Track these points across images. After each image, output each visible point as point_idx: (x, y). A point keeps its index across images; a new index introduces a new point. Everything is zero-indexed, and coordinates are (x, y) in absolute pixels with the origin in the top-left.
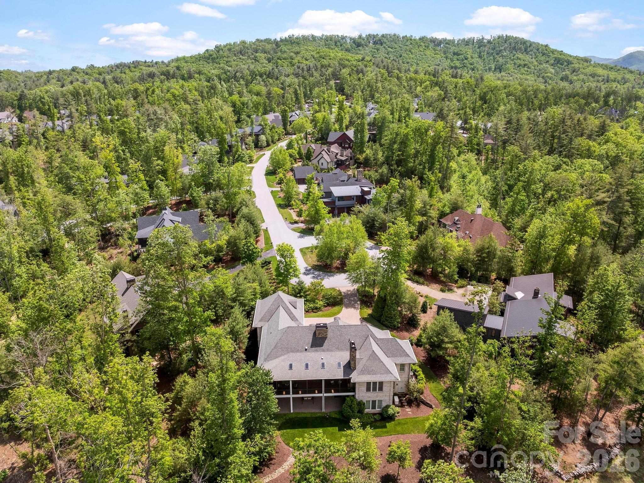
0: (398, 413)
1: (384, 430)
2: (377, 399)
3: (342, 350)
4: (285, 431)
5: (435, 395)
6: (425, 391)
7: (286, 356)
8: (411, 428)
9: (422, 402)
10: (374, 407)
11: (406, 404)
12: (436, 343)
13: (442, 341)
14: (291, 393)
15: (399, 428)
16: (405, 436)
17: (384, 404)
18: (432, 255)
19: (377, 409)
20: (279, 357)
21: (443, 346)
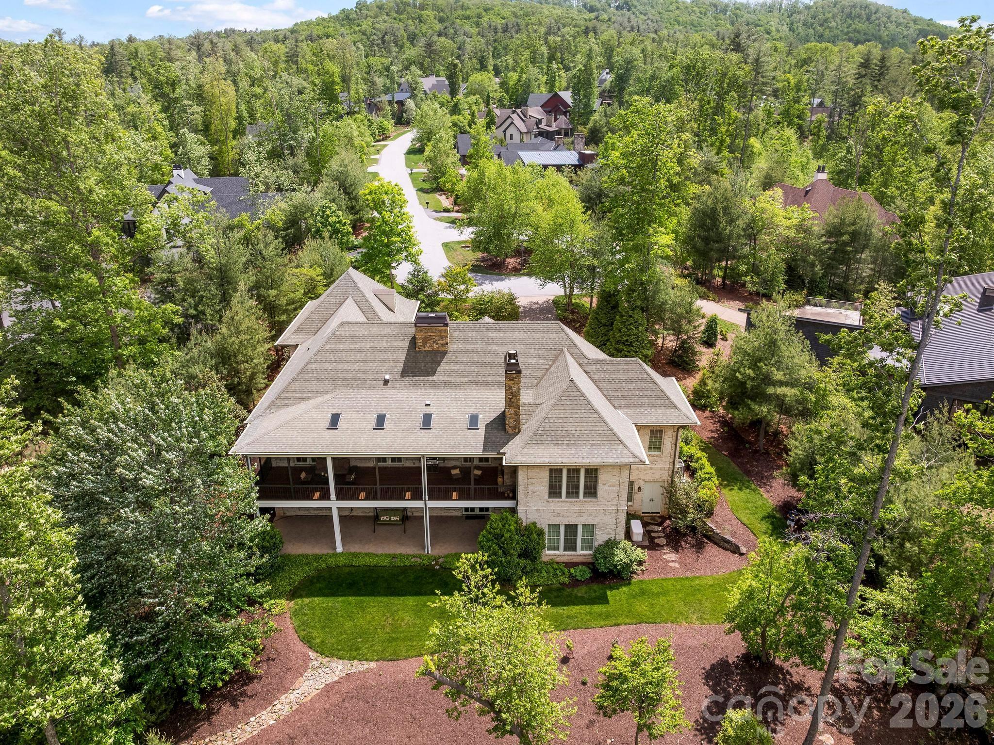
0: (640, 563)
1: (598, 608)
2: (580, 521)
3: (486, 385)
4: (307, 600)
5: (745, 520)
6: (717, 510)
7: (327, 397)
8: (679, 606)
9: (709, 538)
10: (570, 545)
11: (663, 541)
12: (749, 384)
13: (767, 380)
14: (333, 496)
15: (641, 607)
16: (661, 628)
17: (600, 538)
18: (728, 231)
19: (580, 552)
20: (309, 398)
21: (770, 390)
